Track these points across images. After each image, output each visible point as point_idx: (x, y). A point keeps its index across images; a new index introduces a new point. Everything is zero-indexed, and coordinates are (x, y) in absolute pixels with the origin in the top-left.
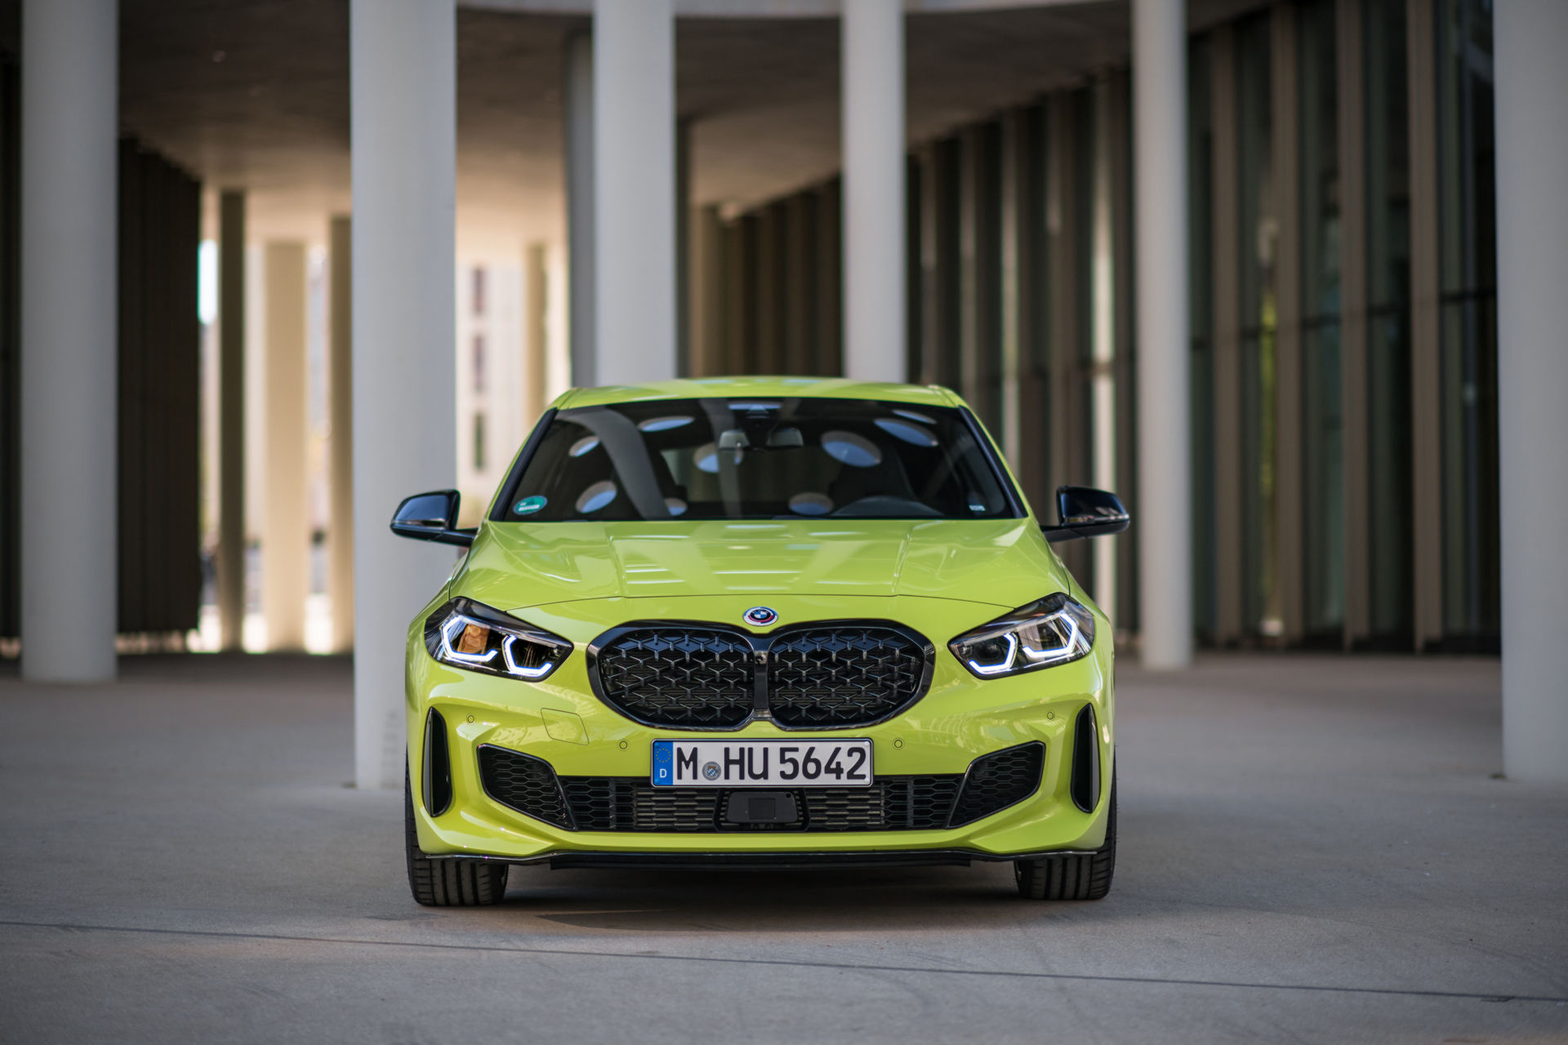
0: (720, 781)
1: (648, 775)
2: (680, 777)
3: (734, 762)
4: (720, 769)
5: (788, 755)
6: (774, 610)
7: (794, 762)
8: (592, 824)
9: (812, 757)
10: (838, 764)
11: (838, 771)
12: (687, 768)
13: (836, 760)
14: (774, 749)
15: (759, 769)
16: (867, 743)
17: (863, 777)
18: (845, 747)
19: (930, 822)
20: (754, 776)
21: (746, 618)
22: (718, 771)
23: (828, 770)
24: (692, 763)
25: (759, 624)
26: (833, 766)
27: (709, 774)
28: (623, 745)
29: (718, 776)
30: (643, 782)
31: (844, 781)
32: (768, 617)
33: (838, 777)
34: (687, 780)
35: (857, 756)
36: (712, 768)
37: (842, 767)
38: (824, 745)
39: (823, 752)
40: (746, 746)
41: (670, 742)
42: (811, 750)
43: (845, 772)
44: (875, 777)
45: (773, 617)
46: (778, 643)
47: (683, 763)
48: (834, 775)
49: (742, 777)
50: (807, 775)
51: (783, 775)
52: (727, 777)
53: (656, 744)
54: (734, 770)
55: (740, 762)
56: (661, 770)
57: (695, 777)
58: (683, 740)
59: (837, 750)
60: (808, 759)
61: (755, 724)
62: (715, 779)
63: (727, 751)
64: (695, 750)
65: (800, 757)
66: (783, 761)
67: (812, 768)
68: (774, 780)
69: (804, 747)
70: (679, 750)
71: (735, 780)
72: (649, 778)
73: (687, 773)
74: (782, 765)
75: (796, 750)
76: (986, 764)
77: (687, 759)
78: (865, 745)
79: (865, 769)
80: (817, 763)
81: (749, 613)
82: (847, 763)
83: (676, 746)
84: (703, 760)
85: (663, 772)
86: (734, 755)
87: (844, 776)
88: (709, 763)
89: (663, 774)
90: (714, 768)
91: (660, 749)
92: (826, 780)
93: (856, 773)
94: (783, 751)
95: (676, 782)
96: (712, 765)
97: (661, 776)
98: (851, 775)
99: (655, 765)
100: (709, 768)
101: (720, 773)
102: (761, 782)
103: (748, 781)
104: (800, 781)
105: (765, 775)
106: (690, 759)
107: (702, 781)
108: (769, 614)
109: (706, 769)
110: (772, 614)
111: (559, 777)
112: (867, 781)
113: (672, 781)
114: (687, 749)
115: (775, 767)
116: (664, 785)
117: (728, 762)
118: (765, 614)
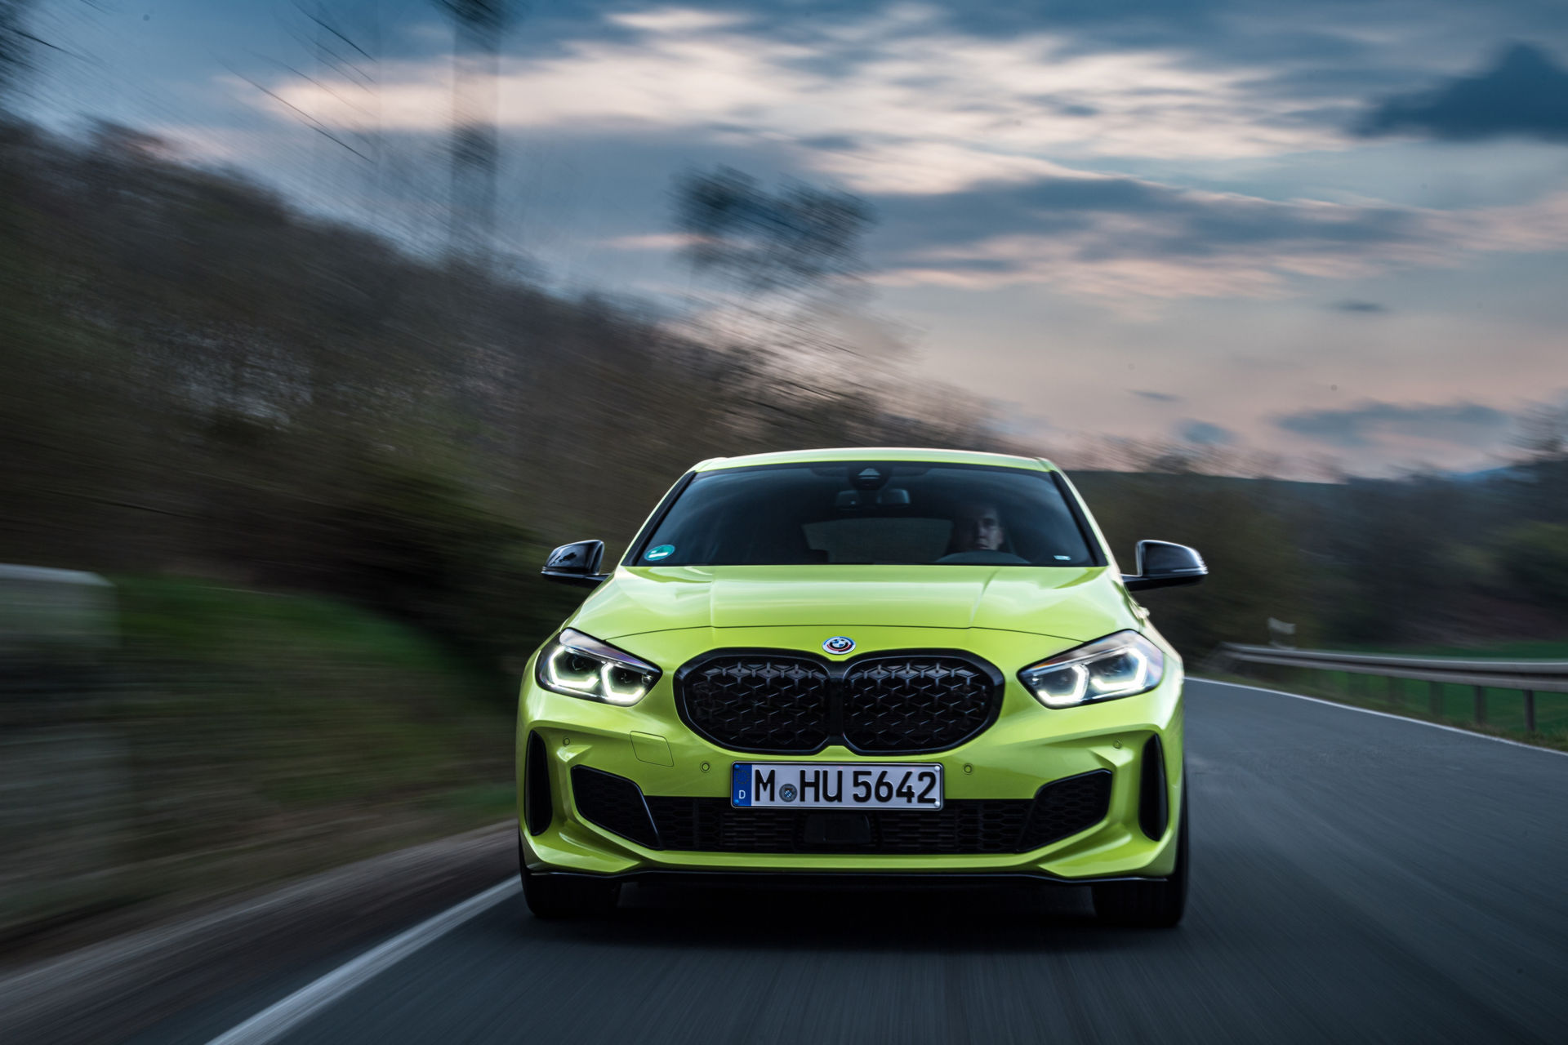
0: (796, 803)
1: (727, 796)
2: (758, 798)
3: (810, 785)
4: (796, 791)
5: (861, 779)
6: (851, 639)
7: (866, 784)
8: (677, 843)
9: (885, 780)
10: (910, 788)
11: (909, 795)
12: (765, 789)
13: (908, 784)
14: (848, 773)
15: (832, 792)
16: (938, 768)
17: (933, 801)
18: (916, 771)
19: (999, 846)
20: (828, 799)
21: (825, 647)
22: (794, 793)
23: (900, 794)
24: (769, 785)
25: (837, 652)
26: (905, 790)
27: (786, 796)
28: (706, 767)
29: (795, 797)
30: (723, 803)
31: (915, 805)
32: (846, 647)
33: (909, 801)
34: (764, 801)
35: (927, 780)
36: (788, 788)
37: (913, 791)
38: (897, 768)
39: (895, 777)
40: (821, 769)
41: (749, 764)
42: (884, 774)
43: (916, 795)
44: (945, 801)
45: (851, 646)
46: (853, 671)
47: (761, 785)
48: (905, 799)
49: (817, 799)
50: (879, 798)
51: (856, 798)
52: (803, 799)
53: (735, 767)
54: (810, 792)
55: (815, 785)
56: (740, 791)
57: (772, 798)
58: (760, 762)
59: (909, 774)
60: (880, 782)
61: (831, 748)
62: (790, 801)
63: (803, 773)
64: (772, 773)
65: (872, 781)
66: (856, 784)
67: (884, 792)
68: (848, 803)
69: (876, 772)
70: (758, 772)
71: (810, 802)
72: (727, 800)
73: (765, 795)
74: (856, 789)
75: (869, 773)
76: (1057, 791)
77: (765, 781)
78: (937, 770)
79: (935, 794)
80: (889, 786)
81: (828, 643)
82: (918, 787)
83: (754, 768)
84: (780, 782)
85: (742, 793)
86: (810, 778)
87: (915, 800)
88: (786, 785)
89: (742, 795)
90: (790, 790)
91: (740, 772)
92: (898, 803)
93: (926, 797)
94: (856, 774)
95: (754, 803)
96: (789, 787)
97: (740, 798)
98: (921, 799)
99: (734, 787)
100: (786, 789)
101: (796, 795)
102: (835, 805)
103: (823, 804)
104: (873, 804)
105: (839, 798)
106: (769, 781)
107: (779, 803)
108: (847, 644)
109: (783, 790)
110: (849, 644)
112: (938, 803)
113: (750, 803)
114: (765, 772)
115: (849, 790)
116: (743, 806)
117: (804, 784)
118: (843, 643)
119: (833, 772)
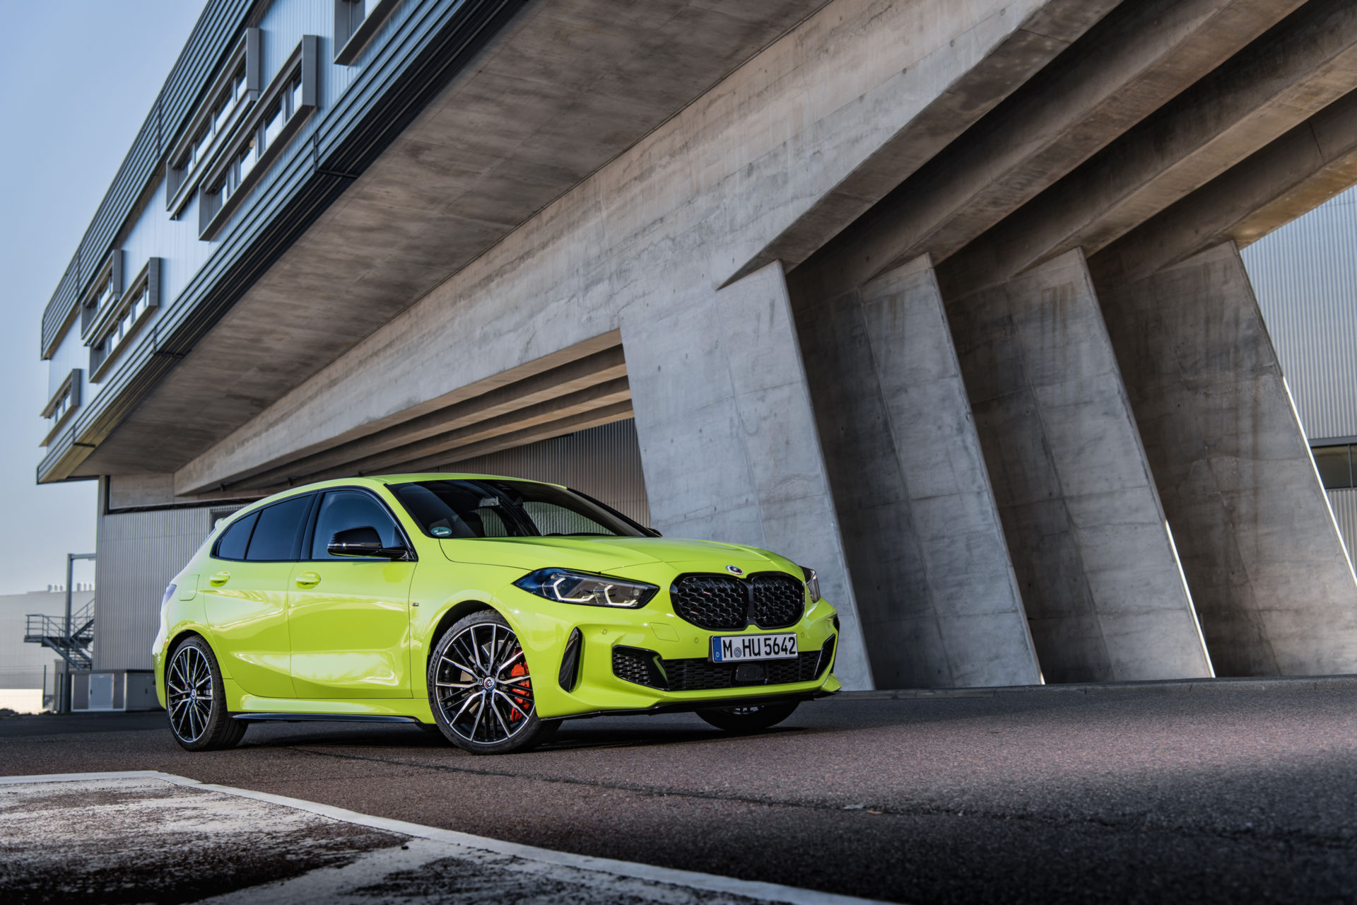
0: (742, 658)
1: (709, 656)
2: (724, 656)
3: (747, 647)
4: (741, 651)
5: (768, 642)
7: (769, 645)
8: (675, 687)
9: (777, 642)
10: (786, 646)
11: (785, 650)
12: (728, 651)
13: (785, 644)
14: (762, 638)
15: (756, 651)
16: (795, 634)
17: (794, 653)
18: (788, 636)
20: (755, 655)
22: (740, 652)
23: (783, 650)
24: (729, 649)
25: (739, 574)
26: (784, 648)
27: (737, 654)
28: (696, 640)
29: (740, 655)
30: (705, 661)
31: (789, 655)
33: (786, 653)
34: (727, 658)
35: (792, 641)
36: (738, 649)
38: (779, 635)
39: (780, 642)
40: (751, 638)
41: (719, 637)
42: (776, 639)
43: (789, 648)
44: (799, 653)
47: (726, 649)
48: (784, 653)
49: (750, 655)
50: (777, 653)
51: (767, 654)
52: (744, 655)
53: (713, 639)
54: (747, 650)
55: (749, 647)
56: (716, 653)
57: (731, 656)
58: (725, 635)
59: (785, 639)
60: (775, 644)
61: (750, 626)
62: (739, 657)
63: (743, 640)
64: (731, 641)
65: (771, 643)
66: (766, 646)
67: (776, 649)
68: (763, 656)
69: (773, 637)
70: (725, 642)
71: (748, 657)
72: (710, 658)
73: (728, 654)
75: (770, 639)
77: (728, 645)
78: (792, 637)
79: (795, 649)
80: (778, 646)
82: (789, 645)
83: (722, 639)
84: (734, 647)
86: (747, 644)
87: (788, 653)
88: (736, 648)
89: (717, 655)
91: (715, 642)
92: (782, 655)
93: (792, 651)
94: (766, 640)
95: (724, 659)
97: (716, 657)
98: (791, 653)
99: (713, 651)
102: (758, 657)
103: (753, 657)
104: (773, 656)
105: (759, 653)
106: (729, 647)
107: (735, 658)
109: (736, 651)
111: (664, 662)
112: (796, 654)
113: (721, 659)
114: (727, 640)
115: (764, 649)
116: (718, 661)
117: (745, 647)
119: (756, 638)
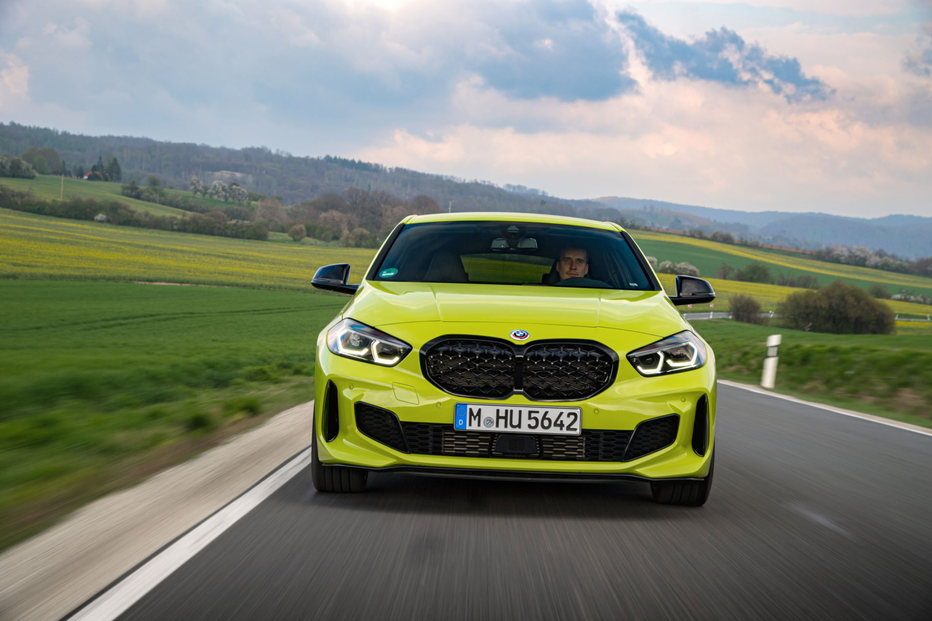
0: (493, 428)
1: (452, 423)
2: (470, 425)
3: (502, 418)
5: (533, 415)
6: (527, 331)
7: (536, 419)
8: (418, 450)
9: (547, 417)
10: (562, 421)
11: (561, 425)
12: (475, 419)
13: (560, 419)
14: (525, 411)
15: (515, 423)
16: (579, 410)
17: (575, 429)
18: (566, 412)
19: (612, 457)
20: (513, 427)
21: (512, 336)
22: (492, 423)
23: (556, 425)
24: (477, 417)
25: (519, 339)
26: (559, 422)
27: (487, 424)
28: (439, 406)
29: (492, 425)
30: (449, 427)
31: (564, 431)
32: (524, 336)
33: (561, 429)
34: (474, 427)
35: (572, 417)
36: (489, 420)
37: (564, 423)
38: (554, 410)
39: (553, 415)
40: (509, 409)
41: (465, 405)
42: (546, 413)
43: (566, 426)
44: (583, 430)
45: (527, 336)
46: (529, 351)
47: (472, 417)
48: (559, 428)
49: (506, 426)
50: (544, 427)
51: (530, 426)
52: (497, 426)
53: (458, 405)
54: (502, 422)
55: (505, 418)
56: (460, 420)
57: (479, 425)
58: (473, 404)
59: (561, 414)
60: (544, 418)
61: (514, 396)
62: (490, 427)
63: (498, 411)
64: (480, 410)
65: (540, 417)
66: (530, 418)
67: (546, 423)
68: (524, 429)
69: (542, 411)
70: (471, 410)
71: (501, 428)
72: (453, 425)
73: (475, 423)
74: (530, 421)
75: (538, 412)
76: (647, 426)
77: (475, 414)
78: (578, 412)
79: (577, 425)
80: (550, 420)
81: (513, 333)
82: (567, 421)
83: (469, 407)
84: (484, 416)
85: (461, 421)
86: (502, 414)
87: (564, 428)
88: (488, 418)
89: (461, 423)
91: (459, 408)
92: (554, 430)
93: (572, 427)
94: (530, 412)
95: (468, 428)
97: (460, 424)
98: (568, 428)
99: (456, 417)
100: (488, 420)
101: (493, 424)
102: (517, 430)
103: (509, 429)
104: (539, 430)
105: (519, 426)
106: (477, 415)
107: (483, 428)
108: (524, 334)
109: (486, 420)
110: (526, 334)
111: (401, 422)
112: (578, 432)
113: (466, 427)
114: (475, 409)
115: (525, 421)
116: (461, 429)
117: (498, 417)
118: (522, 334)
119: (516, 411)
